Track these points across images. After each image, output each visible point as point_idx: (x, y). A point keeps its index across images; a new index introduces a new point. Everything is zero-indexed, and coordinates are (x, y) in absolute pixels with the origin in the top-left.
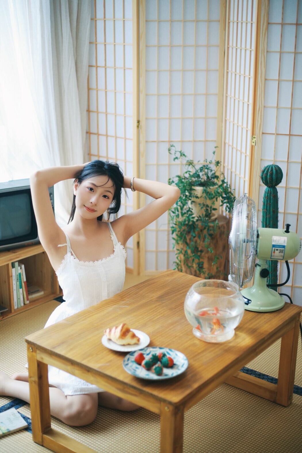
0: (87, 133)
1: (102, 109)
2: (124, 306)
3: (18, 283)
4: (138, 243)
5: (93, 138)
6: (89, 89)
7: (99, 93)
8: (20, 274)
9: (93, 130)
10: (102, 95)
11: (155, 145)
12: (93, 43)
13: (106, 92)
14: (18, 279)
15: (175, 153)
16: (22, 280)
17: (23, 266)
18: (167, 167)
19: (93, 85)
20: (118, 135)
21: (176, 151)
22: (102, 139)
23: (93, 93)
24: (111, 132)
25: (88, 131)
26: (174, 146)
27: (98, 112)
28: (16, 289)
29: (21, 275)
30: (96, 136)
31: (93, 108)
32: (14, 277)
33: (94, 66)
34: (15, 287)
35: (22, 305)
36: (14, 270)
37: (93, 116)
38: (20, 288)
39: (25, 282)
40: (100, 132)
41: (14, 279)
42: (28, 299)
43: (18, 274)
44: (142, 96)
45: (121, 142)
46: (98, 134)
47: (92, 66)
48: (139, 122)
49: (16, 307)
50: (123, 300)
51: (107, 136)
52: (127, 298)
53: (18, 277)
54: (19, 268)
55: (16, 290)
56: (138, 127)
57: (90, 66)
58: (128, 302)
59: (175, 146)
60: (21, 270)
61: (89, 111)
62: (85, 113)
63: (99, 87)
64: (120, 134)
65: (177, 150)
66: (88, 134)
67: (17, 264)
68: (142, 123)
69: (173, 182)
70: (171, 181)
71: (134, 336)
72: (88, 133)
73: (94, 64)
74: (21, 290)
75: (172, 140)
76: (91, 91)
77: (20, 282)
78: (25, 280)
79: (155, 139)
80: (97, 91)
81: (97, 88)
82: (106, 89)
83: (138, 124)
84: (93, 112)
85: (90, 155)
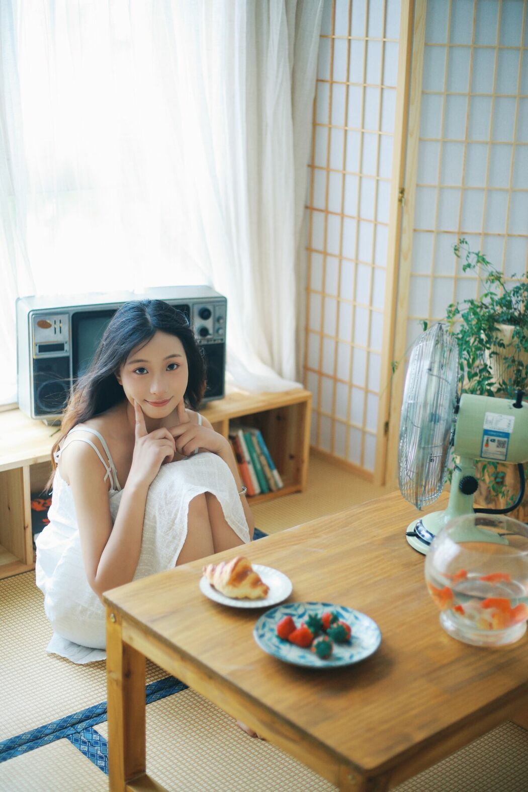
0: (307, 207)
1: (336, 163)
4: (387, 425)
5: (318, 218)
6: (315, 124)
7: (334, 132)
9: (319, 203)
10: (338, 136)
11: (431, 238)
12: (326, 37)
13: (346, 131)
15: (468, 256)
18: (453, 282)
19: (323, 118)
20: (364, 216)
21: (469, 253)
22: (334, 221)
23: (323, 133)
24: (351, 210)
25: (309, 205)
26: (466, 243)
27: (328, 170)
30: (322, 215)
31: (321, 161)
33: (326, 81)
37: (320, 176)
40: (331, 209)
44: (412, 142)
45: (367, 230)
46: (326, 212)
47: (322, 81)
48: (402, 191)
51: (343, 215)
56: (400, 201)
57: (319, 81)
59: (468, 242)
61: (312, 166)
62: (305, 170)
63: (334, 122)
64: (368, 212)
65: (470, 251)
66: (308, 211)
68: (410, 195)
69: (457, 311)
70: (453, 309)
72: (309, 208)
73: (327, 77)
75: (466, 231)
76: (318, 129)
79: (433, 228)
80: (330, 129)
81: (330, 122)
82: (346, 125)
83: (400, 195)
84: (321, 168)
85: (309, 249)
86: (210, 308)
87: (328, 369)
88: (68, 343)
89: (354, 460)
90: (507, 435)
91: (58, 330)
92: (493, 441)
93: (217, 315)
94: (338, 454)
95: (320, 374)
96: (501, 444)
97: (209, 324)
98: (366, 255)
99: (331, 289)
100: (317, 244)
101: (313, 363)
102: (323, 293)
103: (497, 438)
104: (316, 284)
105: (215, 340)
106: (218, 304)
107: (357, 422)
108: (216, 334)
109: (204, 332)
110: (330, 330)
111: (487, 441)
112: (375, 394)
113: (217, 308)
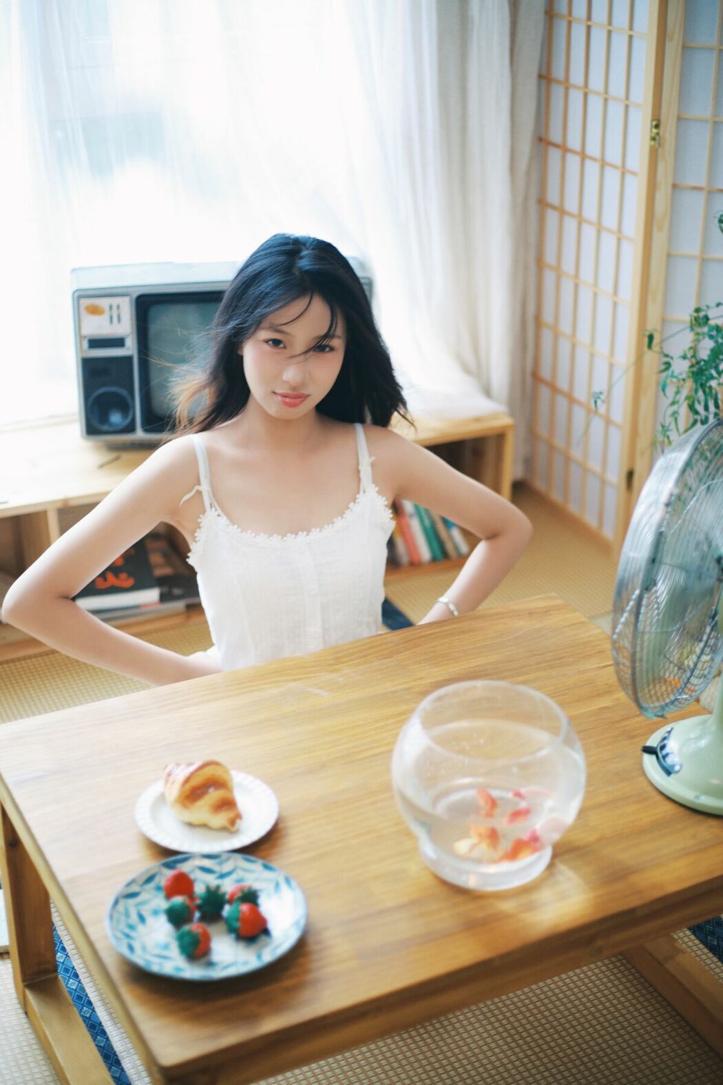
0: (539, 139)
1: (577, 77)
2: (317, 691)
4: (631, 473)
5: (554, 155)
6: (550, 14)
7: (575, 26)
9: (555, 136)
10: (578, 32)
11: (701, 198)
13: (589, 28)
19: (562, 5)
20: (609, 159)
22: (573, 162)
23: (561, 27)
24: (593, 149)
25: (541, 135)
27: (567, 85)
30: (559, 152)
31: (558, 72)
37: (557, 92)
40: (569, 144)
44: (672, 49)
45: (613, 177)
46: (564, 148)
48: (657, 125)
50: (333, 671)
51: (583, 156)
52: (347, 666)
56: (654, 139)
58: (341, 679)
61: (547, 78)
62: (530, 85)
63: (575, 13)
64: (614, 155)
66: (541, 144)
68: (667, 130)
69: (707, 318)
70: (702, 314)
71: (228, 804)
72: (542, 141)
76: (554, 21)
79: (702, 185)
80: (570, 23)
81: (570, 13)
82: (589, 18)
83: (655, 131)
84: (558, 82)
85: (543, 203)
87: (563, 384)
88: (131, 337)
89: (591, 520)
91: (115, 319)
94: (573, 508)
95: (554, 389)
98: (610, 220)
99: (568, 266)
100: (552, 197)
101: (545, 373)
102: (558, 269)
104: (550, 257)
107: (594, 465)
110: (565, 326)
112: (617, 426)
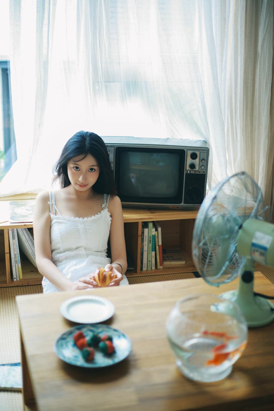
3: (150, 245)
8: (154, 236)
14: (150, 241)
16: (156, 243)
17: (160, 229)
28: (147, 250)
29: (156, 238)
32: (146, 238)
34: (145, 248)
35: (154, 268)
36: (146, 230)
38: (152, 251)
39: (160, 245)
41: (146, 240)
42: (161, 265)
43: (152, 237)
49: (144, 269)
53: (150, 239)
54: (154, 230)
55: (147, 252)
60: (157, 232)
67: (151, 225)
74: (154, 253)
77: (152, 244)
78: (160, 243)
86: (198, 153)
88: (113, 163)
90: (265, 249)
92: (257, 251)
93: (202, 158)
96: (262, 254)
97: (197, 162)
103: (260, 250)
105: (199, 172)
106: (202, 151)
108: (200, 169)
109: (192, 166)
111: (254, 250)
113: (202, 153)
